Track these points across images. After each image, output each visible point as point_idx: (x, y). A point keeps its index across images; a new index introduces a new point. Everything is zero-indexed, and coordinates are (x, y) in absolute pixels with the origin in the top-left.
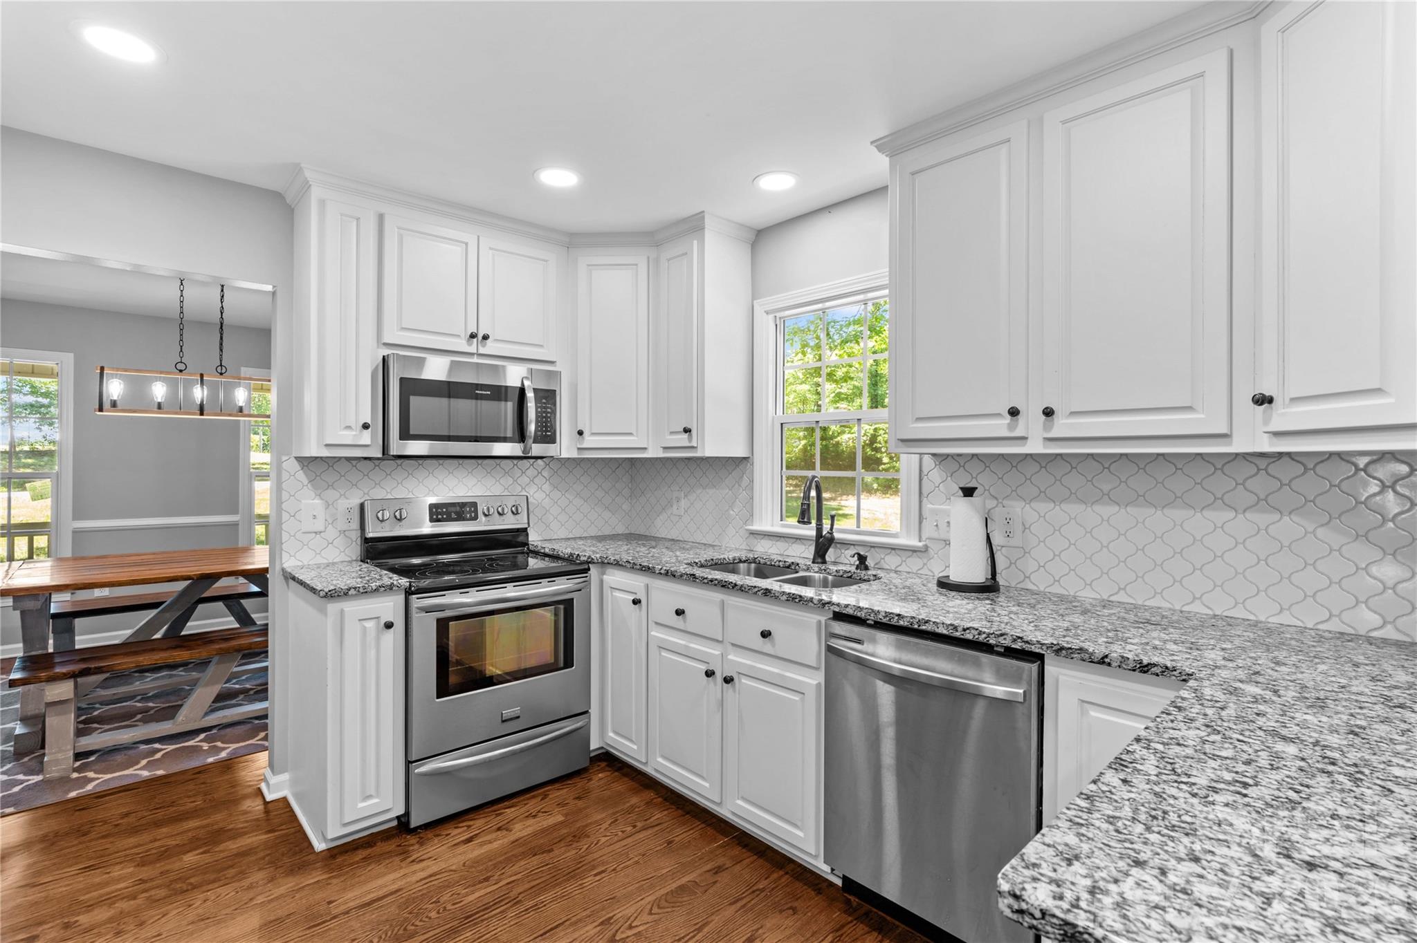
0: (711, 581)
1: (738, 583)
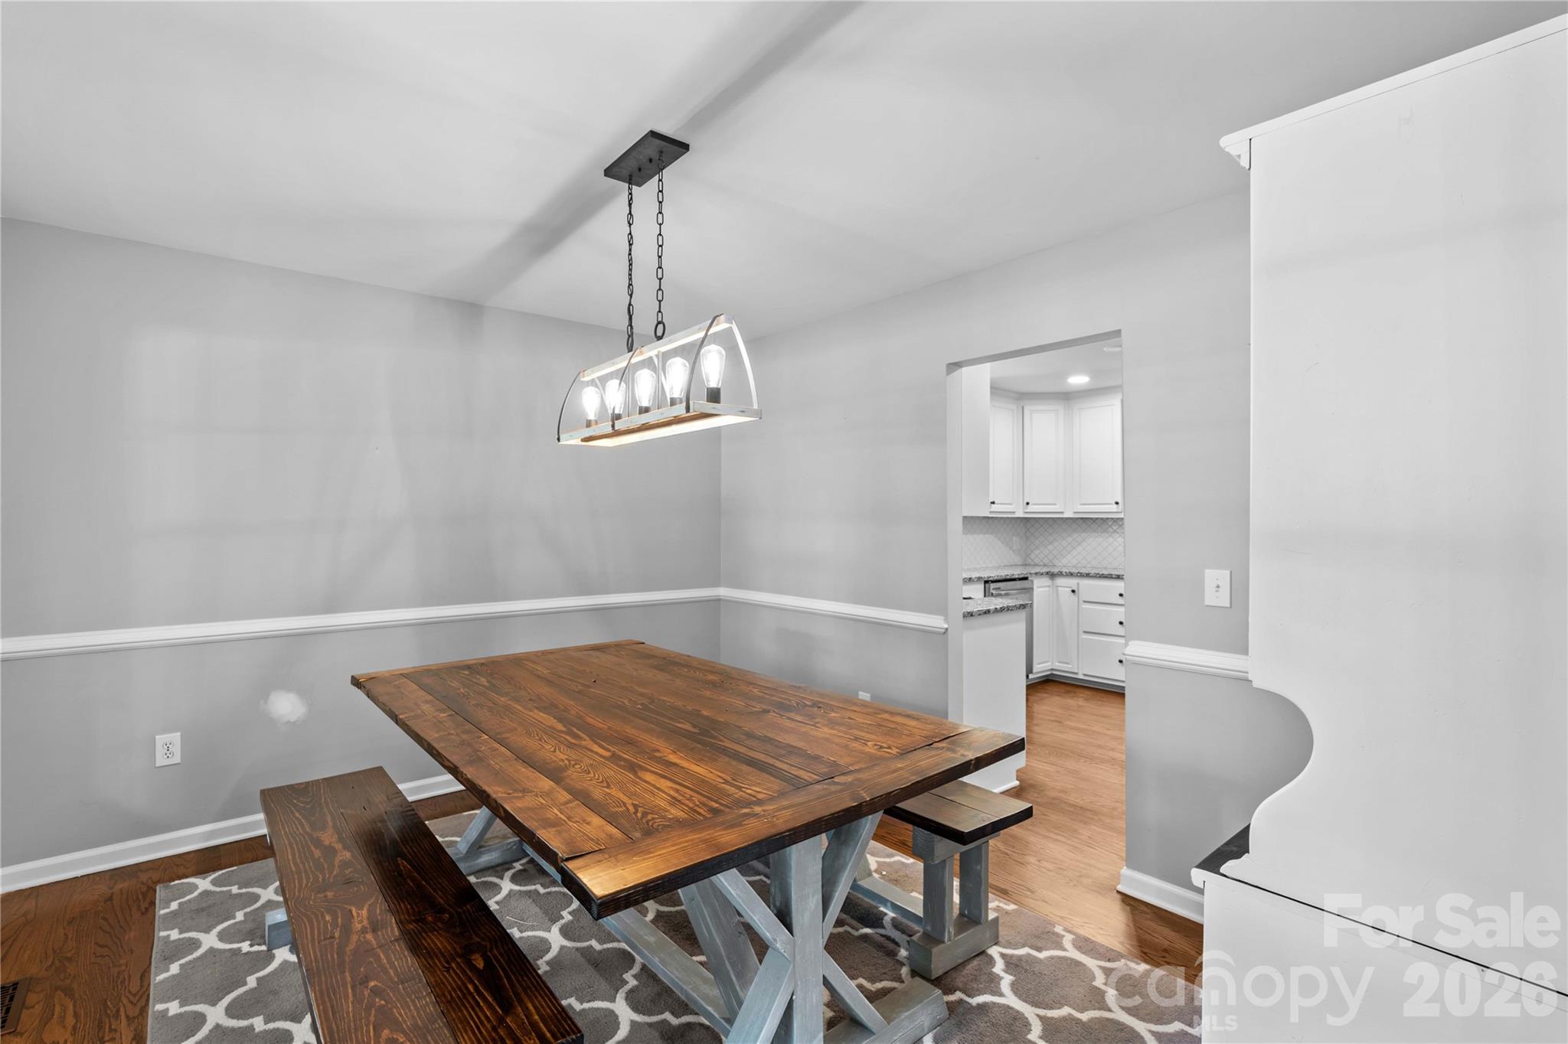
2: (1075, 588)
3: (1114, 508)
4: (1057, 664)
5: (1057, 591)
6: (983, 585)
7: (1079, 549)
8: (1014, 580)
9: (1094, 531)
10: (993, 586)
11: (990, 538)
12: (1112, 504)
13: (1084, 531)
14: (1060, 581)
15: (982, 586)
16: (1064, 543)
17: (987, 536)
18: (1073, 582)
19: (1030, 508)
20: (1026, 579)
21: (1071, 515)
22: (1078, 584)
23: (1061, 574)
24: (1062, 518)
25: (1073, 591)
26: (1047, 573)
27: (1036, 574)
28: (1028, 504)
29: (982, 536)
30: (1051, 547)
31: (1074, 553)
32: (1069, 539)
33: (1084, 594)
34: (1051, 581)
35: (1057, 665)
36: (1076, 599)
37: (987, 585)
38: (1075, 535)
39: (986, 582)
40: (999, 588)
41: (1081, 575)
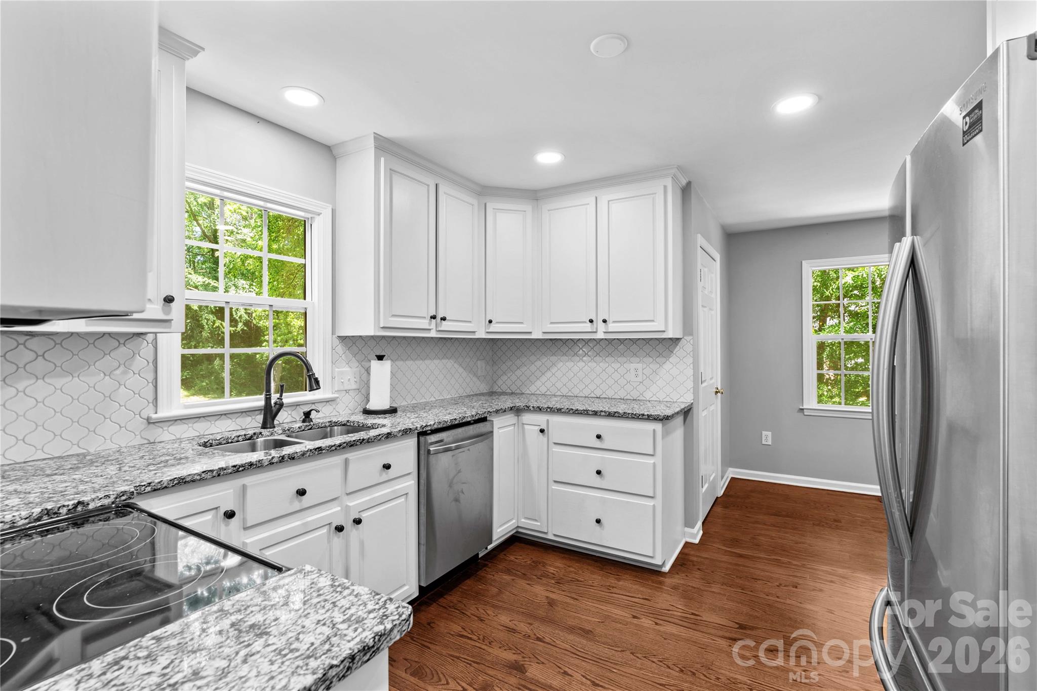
0: (340, 446)
1: (365, 437)
2: (544, 427)
3: (588, 327)
4: (523, 520)
5: (523, 429)
6: (416, 439)
7: (549, 374)
8: (468, 424)
9: (565, 354)
10: (433, 438)
11: (449, 363)
12: (585, 322)
13: (554, 354)
14: (527, 418)
15: (411, 443)
16: (533, 368)
17: (445, 361)
18: (541, 419)
19: (494, 327)
20: (483, 420)
21: (541, 336)
22: (548, 421)
23: (527, 409)
24: (529, 339)
25: (542, 431)
26: (511, 409)
27: (497, 411)
28: (490, 322)
29: (436, 362)
30: (518, 373)
31: (544, 379)
32: (538, 363)
33: (555, 435)
34: (516, 417)
35: (524, 522)
36: (546, 439)
37: (422, 439)
38: (544, 360)
39: (422, 434)
40: (441, 441)
41: (552, 411)
